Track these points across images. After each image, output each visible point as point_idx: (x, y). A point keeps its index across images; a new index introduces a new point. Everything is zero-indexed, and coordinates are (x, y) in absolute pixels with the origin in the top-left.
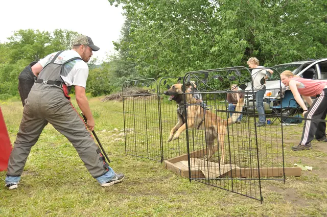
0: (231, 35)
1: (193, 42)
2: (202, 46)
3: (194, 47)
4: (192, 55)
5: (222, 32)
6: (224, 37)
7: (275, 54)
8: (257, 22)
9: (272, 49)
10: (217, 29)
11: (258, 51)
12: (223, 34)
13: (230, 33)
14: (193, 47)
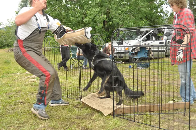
0: (97, 11)
1: (72, 14)
2: (77, 18)
3: (73, 18)
4: (70, 23)
5: (91, 9)
6: (92, 12)
7: (121, 24)
8: (111, 4)
9: (119, 21)
10: (87, 7)
11: (111, 22)
12: (91, 10)
13: (97, 10)
14: (71, 18)
